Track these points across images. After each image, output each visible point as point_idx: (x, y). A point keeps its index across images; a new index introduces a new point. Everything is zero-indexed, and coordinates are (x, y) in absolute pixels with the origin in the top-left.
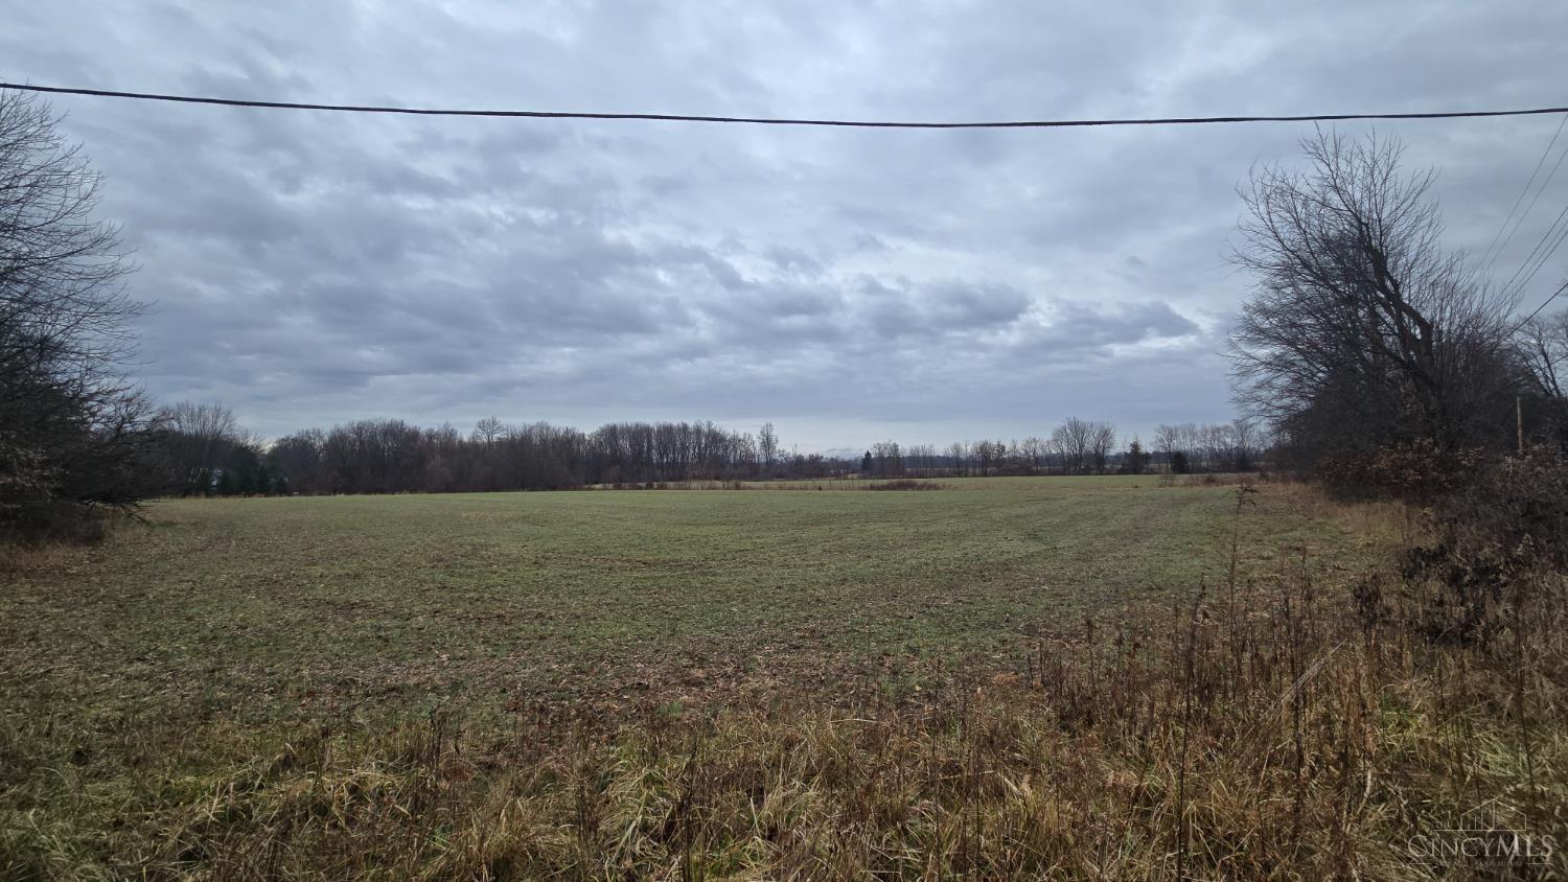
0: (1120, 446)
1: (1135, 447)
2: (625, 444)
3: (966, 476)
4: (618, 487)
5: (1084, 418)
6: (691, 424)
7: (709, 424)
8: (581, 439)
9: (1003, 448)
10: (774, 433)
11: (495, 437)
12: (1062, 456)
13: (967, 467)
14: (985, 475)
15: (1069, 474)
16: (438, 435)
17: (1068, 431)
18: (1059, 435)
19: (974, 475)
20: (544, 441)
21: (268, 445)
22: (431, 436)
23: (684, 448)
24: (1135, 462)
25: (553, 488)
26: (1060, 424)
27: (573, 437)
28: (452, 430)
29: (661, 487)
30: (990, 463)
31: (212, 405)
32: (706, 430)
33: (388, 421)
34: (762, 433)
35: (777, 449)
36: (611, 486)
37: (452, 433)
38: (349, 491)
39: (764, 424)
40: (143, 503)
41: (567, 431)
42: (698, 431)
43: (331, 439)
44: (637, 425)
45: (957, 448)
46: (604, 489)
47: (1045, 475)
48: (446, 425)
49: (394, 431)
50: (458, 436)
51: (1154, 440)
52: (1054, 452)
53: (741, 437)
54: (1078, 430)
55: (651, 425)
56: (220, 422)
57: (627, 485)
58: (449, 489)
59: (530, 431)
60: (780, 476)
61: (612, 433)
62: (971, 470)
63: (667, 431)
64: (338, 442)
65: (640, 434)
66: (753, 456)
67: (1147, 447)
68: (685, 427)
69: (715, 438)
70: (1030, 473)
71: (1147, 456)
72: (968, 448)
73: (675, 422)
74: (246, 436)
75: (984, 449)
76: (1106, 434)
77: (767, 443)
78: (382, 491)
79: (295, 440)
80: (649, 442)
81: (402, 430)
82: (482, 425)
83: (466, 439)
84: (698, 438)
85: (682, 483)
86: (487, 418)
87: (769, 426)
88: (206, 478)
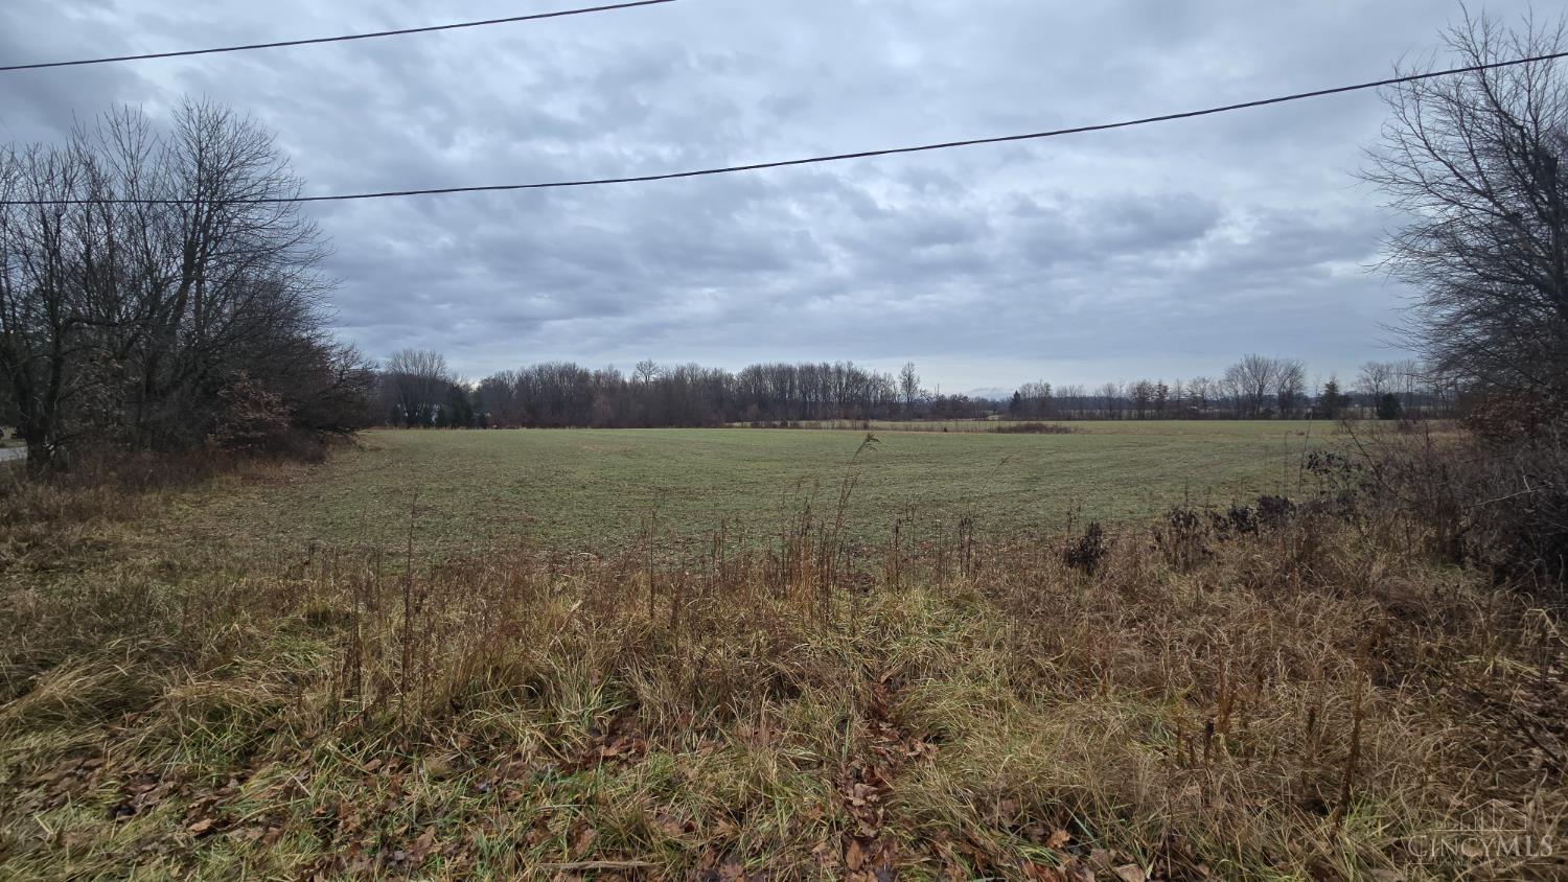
0: (1313, 386)
1: (1332, 387)
2: (769, 386)
3: (1120, 419)
4: (755, 426)
5: (1267, 354)
6: (832, 365)
7: (850, 364)
8: (729, 380)
9: (1166, 389)
10: (916, 374)
11: (653, 377)
12: (1237, 399)
13: (1121, 409)
14: (1142, 417)
15: (1244, 419)
16: (605, 376)
17: (1246, 370)
18: (1233, 375)
19: (1129, 418)
20: (695, 383)
21: (475, 385)
22: (598, 376)
23: (826, 389)
24: (1332, 405)
25: (698, 425)
26: (1237, 360)
27: (721, 377)
28: (616, 371)
29: (795, 426)
30: (1148, 405)
31: (428, 350)
32: (847, 370)
33: (562, 364)
34: (903, 372)
35: (919, 388)
36: (749, 424)
37: (617, 374)
38: (530, 425)
39: (906, 363)
40: (358, 433)
41: (716, 372)
42: (839, 371)
43: (520, 379)
44: (780, 365)
45: (1110, 389)
46: (743, 427)
47: (1214, 419)
48: (610, 367)
49: (569, 373)
50: (621, 377)
51: (1357, 380)
52: (1226, 393)
53: (882, 376)
54: (1258, 369)
55: (794, 366)
56: (435, 366)
57: (763, 423)
58: (611, 425)
59: (682, 370)
60: (920, 417)
61: (757, 373)
62: (1125, 412)
63: (809, 371)
64: (525, 381)
65: (783, 374)
66: (894, 395)
67: (1345, 387)
68: (827, 368)
69: (857, 378)
70: (1195, 416)
71: (1347, 400)
72: (1124, 386)
73: (817, 362)
74: (456, 377)
75: (1142, 392)
76: (1293, 373)
77: (909, 383)
78: (557, 426)
79: (494, 380)
80: (792, 384)
81: (574, 372)
82: (640, 367)
83: (627, 380)
84: (840, 378)
85: (813, 422)
86: (645, 360)
87: (910, 365)
88: (428, 413)
